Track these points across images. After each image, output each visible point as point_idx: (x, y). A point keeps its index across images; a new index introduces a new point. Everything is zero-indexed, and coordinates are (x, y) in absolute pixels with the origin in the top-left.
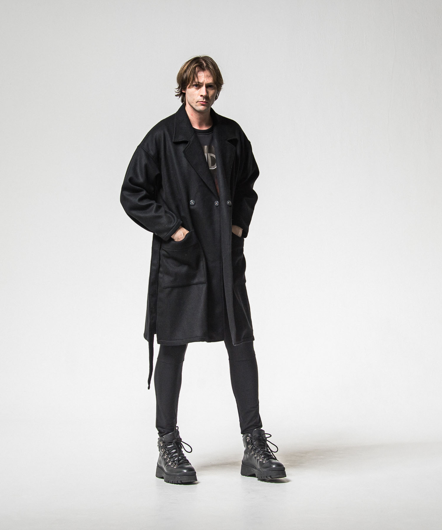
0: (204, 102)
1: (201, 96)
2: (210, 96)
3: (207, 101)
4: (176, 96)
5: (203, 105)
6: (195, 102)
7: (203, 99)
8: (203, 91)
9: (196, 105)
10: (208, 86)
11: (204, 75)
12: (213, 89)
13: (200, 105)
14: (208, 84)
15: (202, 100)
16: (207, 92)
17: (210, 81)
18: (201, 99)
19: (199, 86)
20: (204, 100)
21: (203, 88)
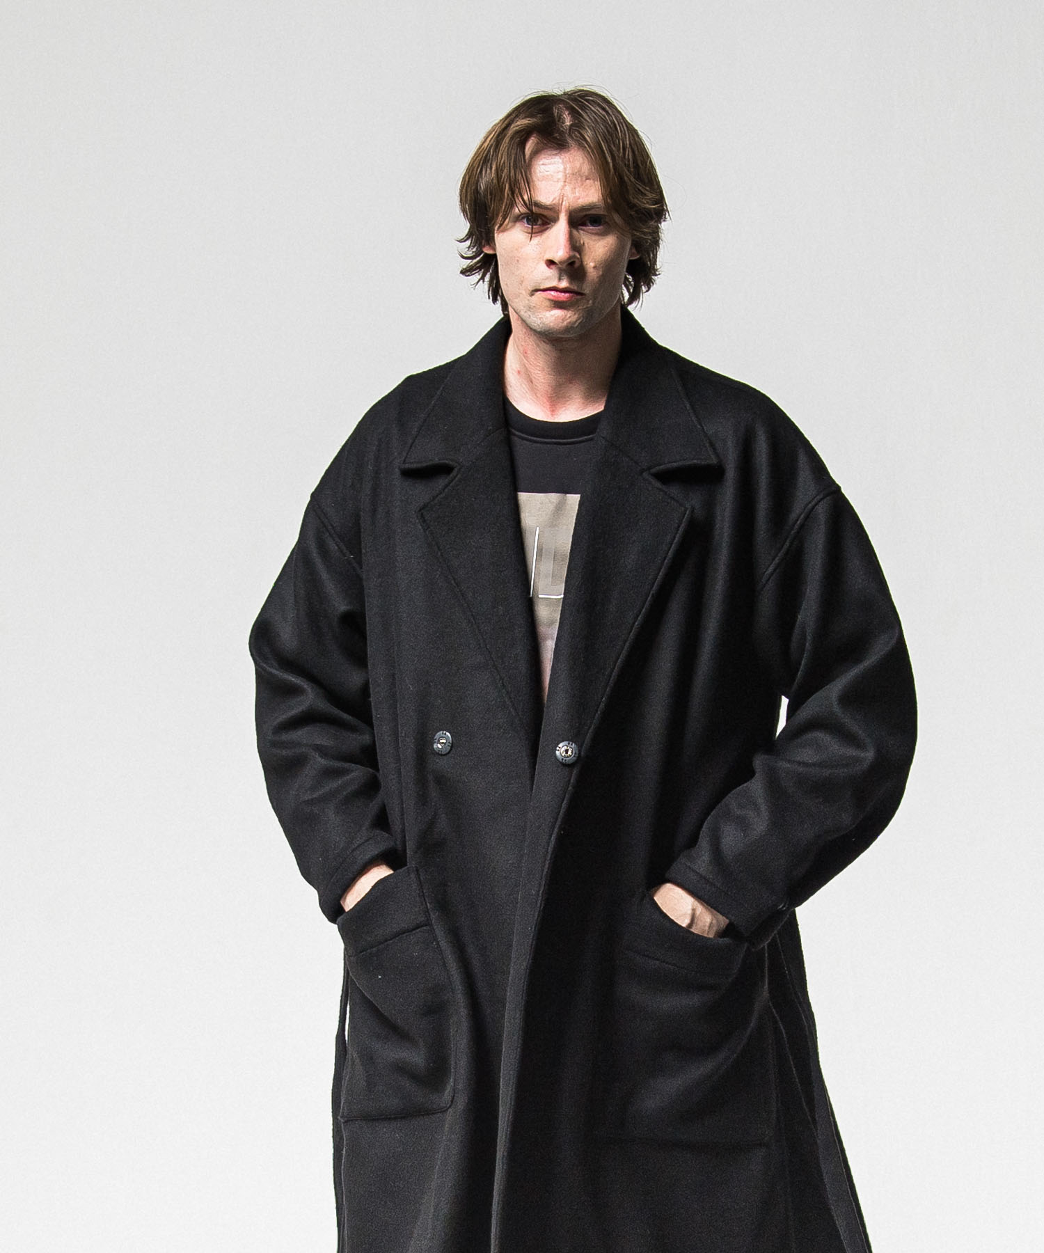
0: (564, 291)
1: (550, 263)
2: (592, 264)
3: (575, 288)
4: (464, 272)
5: (558, 305)
6: (525, 294)
7: (560, 279)
8: (556, 240)
9: (530, 308)
10: (580, 219)
11: (565, 169)
12: (603, 234)
13: (548, 303)
14: (583, 209)
15: (554, 283)
16: (576, 247)
17: (590, 194)
18: (550, 277)
19: (539, 219)
20: (564, 284)
21: (560, 229)
